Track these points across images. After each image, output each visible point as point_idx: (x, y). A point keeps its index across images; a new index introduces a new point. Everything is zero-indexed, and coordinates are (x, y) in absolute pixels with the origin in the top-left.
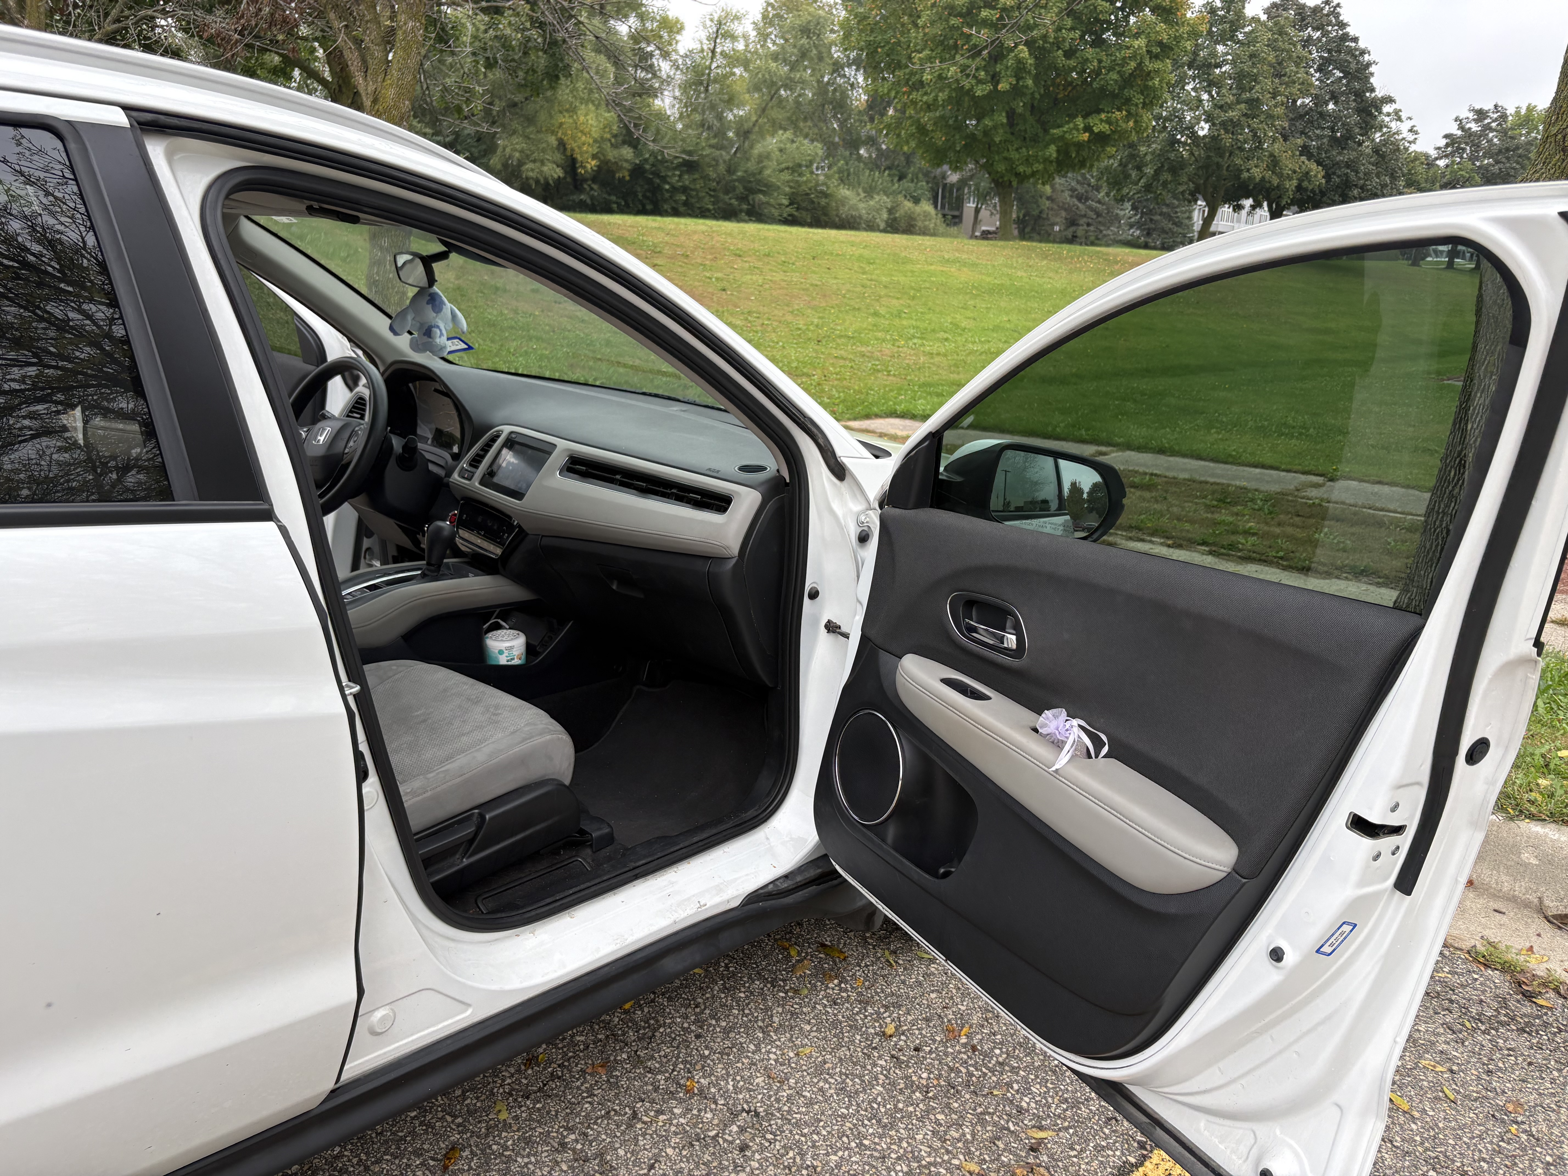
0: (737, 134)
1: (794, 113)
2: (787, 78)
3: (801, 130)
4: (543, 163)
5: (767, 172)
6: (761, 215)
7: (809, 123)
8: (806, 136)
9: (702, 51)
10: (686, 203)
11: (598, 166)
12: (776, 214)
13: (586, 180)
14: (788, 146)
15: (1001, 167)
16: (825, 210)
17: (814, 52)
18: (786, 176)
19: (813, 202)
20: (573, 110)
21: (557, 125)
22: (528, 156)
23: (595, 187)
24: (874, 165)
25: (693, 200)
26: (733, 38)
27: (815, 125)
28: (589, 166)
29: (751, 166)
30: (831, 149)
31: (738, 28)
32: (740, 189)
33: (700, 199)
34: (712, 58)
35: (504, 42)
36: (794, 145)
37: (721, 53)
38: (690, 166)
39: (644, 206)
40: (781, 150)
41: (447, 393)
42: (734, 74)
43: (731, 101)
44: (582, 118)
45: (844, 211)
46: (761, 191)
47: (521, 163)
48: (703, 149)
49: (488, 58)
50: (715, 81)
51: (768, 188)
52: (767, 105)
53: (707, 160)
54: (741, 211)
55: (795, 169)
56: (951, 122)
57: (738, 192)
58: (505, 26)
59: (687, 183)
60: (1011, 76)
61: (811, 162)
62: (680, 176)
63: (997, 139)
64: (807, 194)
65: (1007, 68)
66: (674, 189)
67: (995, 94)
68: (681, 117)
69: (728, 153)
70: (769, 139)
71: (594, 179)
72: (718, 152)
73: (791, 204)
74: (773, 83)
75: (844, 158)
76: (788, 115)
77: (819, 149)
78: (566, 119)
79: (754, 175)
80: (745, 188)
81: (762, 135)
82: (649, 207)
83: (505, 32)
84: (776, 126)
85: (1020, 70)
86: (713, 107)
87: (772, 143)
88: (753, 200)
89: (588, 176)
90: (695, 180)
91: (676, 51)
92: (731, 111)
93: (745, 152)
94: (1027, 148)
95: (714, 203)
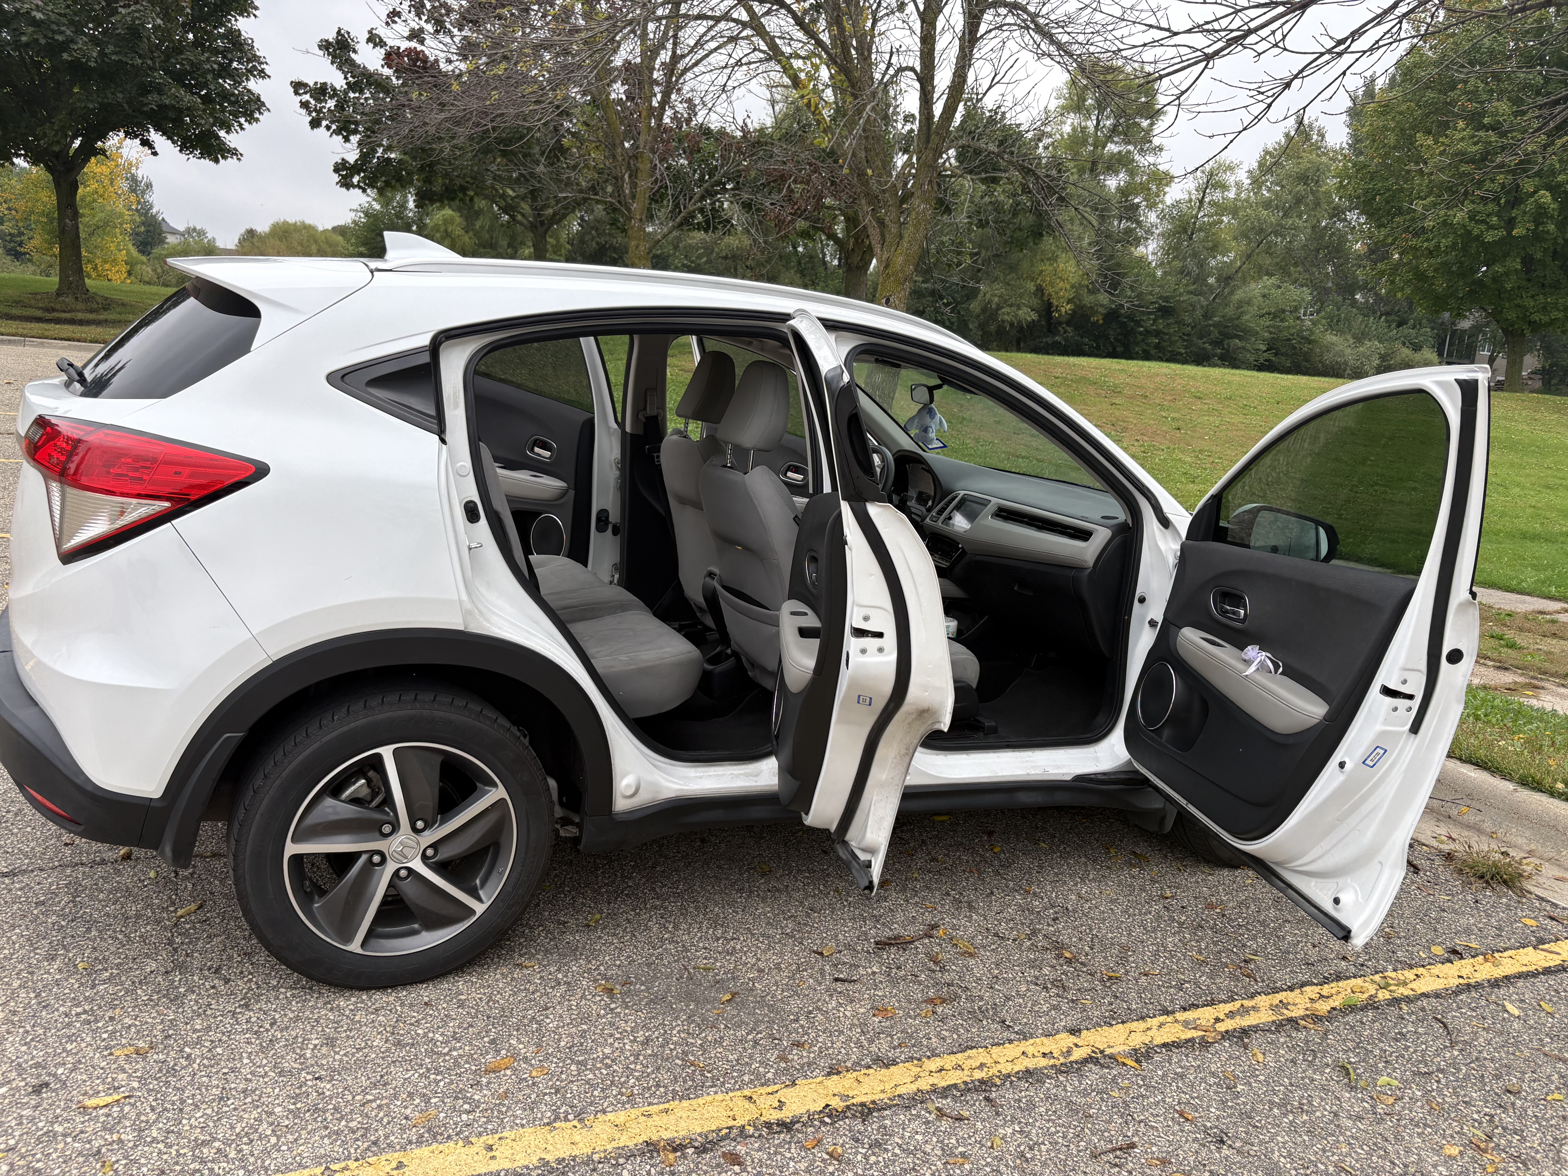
0: (1218, 280)
1: (1283, 259)
2: (1278, 225)
3: (1290, 275)
4: (1019, 308)
5: (1246, 317)
6: (1235, 359)
7: (1300, 269)
8: (1295, 282)
9: (1190, 200)
10: (1157, 346)
11: (1073, 310)
12: (1251, 359)
13: (1060, 323)
14: (1273, 291)
15: (1512, 315)
16: (1307, 357)
17: (1311, 197)
18: (1266, 322)
19: (1295, 348)
20: (1054, 259)
21: (1037, 271)
22: (1006, 301)
23: (1069, 329)
24: (1368, 311)
25: (1165, 344)
26: (1224, 187)
27: (1306, 271)
28: (1063, 310)
29: (1230, 311)
30: (1321, 296)
31: (1230, 179)
32: (1215, 334)
33: (1172, 343)
34: (1199, 208)
35: (997, 207)
36: (1279, 291)
37: (1209, 203)
38: (1165, 311)
39: (1114, 348)
40: (1264, 296)
41: (930, 470)
42: (1222, 221)
43: (1215, 248)
44: (1062, 265)
45: (1328, 358)
46: (1237, 337)
47: (999, 307)
48: (1181, 295)
49: (981, 220)
50: (1200, 230)
51: (1245, 333)
52: (1253, 251)
53: (1184, 305)
54: (1214, 355)
55: (1278, 314)
56: (1454, 268)
57: (1212, 336)
58: (999, 193)
59: (1161, 327)
60: (1529, 222)
61: (1296, 309)
62: (1154, 320)
63: (1508, 286)
64: (1289, 340)
65: (1525, 213)
66: (1148, 332)
67: (1508, 241)
68: (1162, 264)
69: (1207, 299)
70: (1253, 285)
71: (1068, 323)
72: (1196, 298)
73: (1268, 350)
74: (1261, 230)
75: (1335, 304)
76: (1278, 260)
77: (1307, 294)
78: (1047, 267)
79: (1231, 320)
80: (1220, 333)
81: (1244, 280)
82: (1119, 349)
83: (999, 199)
84: (1262, 272)
85: (1541, 214)
86: (1195, 255)
87: (1255, 288)
88: (1228, 344)
89: (1063, 319)
90: (1168, 324)
91: (1162, 202)
92: (1215, 257)
93: (1226, 298)
94: (1544, 294)
95: (1186, 347)
